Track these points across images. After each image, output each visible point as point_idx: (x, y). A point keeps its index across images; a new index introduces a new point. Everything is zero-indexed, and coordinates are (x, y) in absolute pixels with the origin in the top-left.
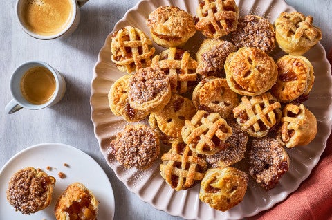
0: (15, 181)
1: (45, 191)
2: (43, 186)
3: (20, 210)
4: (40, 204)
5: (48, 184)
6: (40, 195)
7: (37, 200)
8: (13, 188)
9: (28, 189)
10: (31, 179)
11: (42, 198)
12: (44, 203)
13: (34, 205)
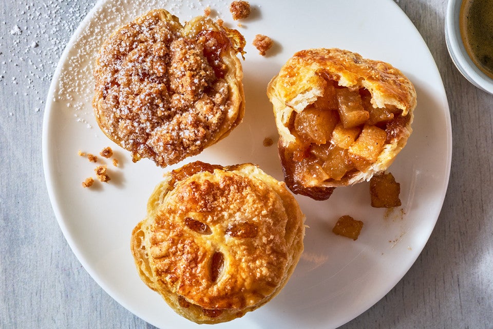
0: (118, 56)
1: (220, 74)
2: (210, 62)
3: (151, 152)
4: (214, 119)
5: (226, 51)
6: (209, 90)
7: (202, 107)
8: (114, 82)
9: (166, 78)
10: (167, 42)
11: (218, 98)
12: (225, 113)
13: (196, 123)
